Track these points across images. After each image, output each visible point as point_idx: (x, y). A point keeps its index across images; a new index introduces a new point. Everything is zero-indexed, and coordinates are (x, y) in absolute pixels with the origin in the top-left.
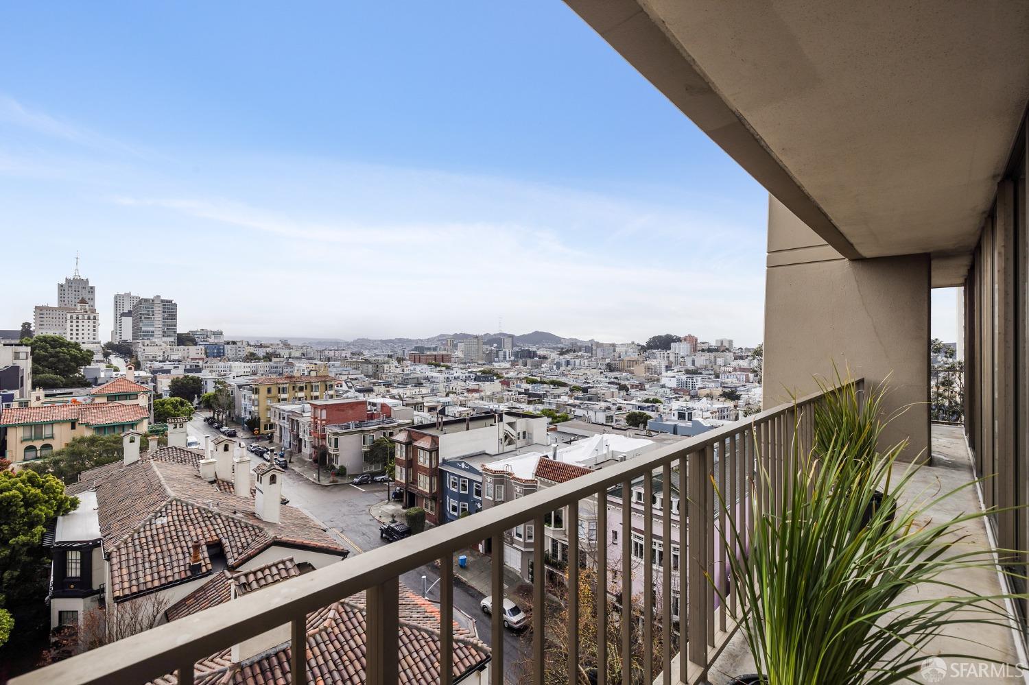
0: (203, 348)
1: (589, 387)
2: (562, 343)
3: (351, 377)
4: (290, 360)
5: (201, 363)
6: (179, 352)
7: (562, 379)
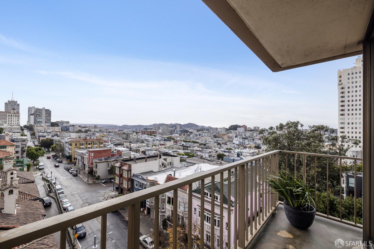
0: (61, 128)
1: (207, 144)
2: (198, 127)
3: (117, 139)
4: (95, 133)
5: (58, 133)
6: (51, 129)
7: (197, 141)
